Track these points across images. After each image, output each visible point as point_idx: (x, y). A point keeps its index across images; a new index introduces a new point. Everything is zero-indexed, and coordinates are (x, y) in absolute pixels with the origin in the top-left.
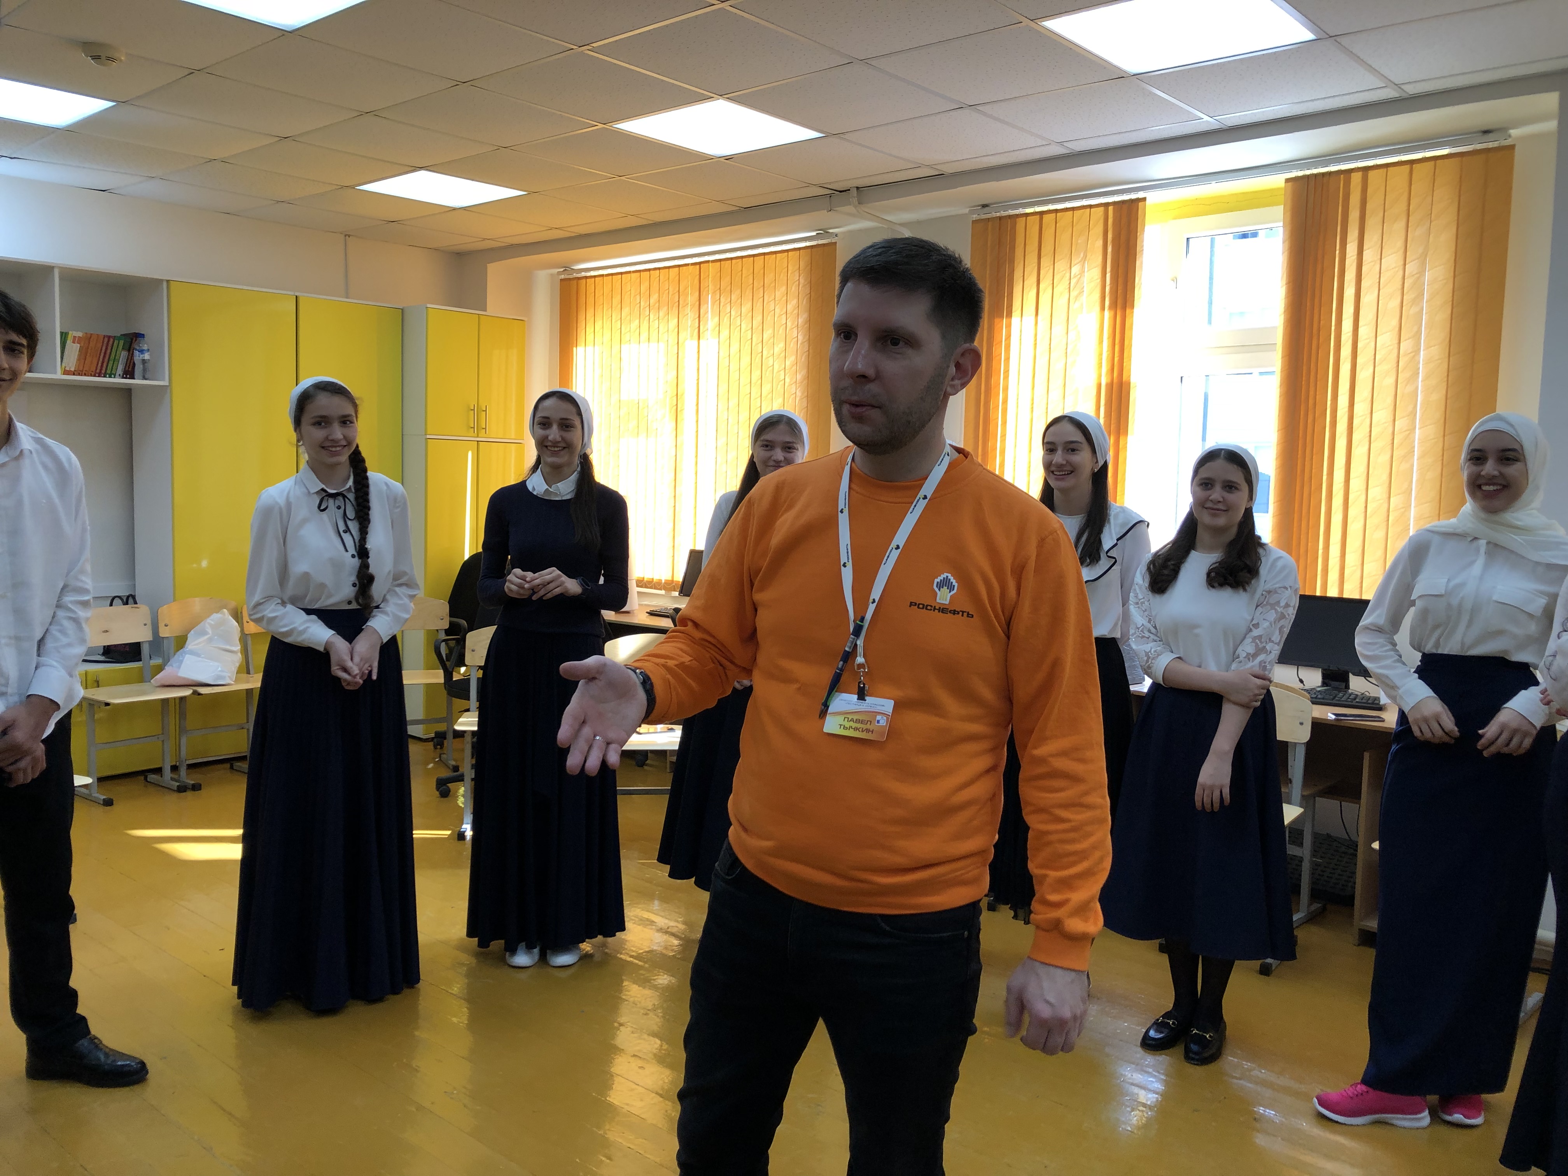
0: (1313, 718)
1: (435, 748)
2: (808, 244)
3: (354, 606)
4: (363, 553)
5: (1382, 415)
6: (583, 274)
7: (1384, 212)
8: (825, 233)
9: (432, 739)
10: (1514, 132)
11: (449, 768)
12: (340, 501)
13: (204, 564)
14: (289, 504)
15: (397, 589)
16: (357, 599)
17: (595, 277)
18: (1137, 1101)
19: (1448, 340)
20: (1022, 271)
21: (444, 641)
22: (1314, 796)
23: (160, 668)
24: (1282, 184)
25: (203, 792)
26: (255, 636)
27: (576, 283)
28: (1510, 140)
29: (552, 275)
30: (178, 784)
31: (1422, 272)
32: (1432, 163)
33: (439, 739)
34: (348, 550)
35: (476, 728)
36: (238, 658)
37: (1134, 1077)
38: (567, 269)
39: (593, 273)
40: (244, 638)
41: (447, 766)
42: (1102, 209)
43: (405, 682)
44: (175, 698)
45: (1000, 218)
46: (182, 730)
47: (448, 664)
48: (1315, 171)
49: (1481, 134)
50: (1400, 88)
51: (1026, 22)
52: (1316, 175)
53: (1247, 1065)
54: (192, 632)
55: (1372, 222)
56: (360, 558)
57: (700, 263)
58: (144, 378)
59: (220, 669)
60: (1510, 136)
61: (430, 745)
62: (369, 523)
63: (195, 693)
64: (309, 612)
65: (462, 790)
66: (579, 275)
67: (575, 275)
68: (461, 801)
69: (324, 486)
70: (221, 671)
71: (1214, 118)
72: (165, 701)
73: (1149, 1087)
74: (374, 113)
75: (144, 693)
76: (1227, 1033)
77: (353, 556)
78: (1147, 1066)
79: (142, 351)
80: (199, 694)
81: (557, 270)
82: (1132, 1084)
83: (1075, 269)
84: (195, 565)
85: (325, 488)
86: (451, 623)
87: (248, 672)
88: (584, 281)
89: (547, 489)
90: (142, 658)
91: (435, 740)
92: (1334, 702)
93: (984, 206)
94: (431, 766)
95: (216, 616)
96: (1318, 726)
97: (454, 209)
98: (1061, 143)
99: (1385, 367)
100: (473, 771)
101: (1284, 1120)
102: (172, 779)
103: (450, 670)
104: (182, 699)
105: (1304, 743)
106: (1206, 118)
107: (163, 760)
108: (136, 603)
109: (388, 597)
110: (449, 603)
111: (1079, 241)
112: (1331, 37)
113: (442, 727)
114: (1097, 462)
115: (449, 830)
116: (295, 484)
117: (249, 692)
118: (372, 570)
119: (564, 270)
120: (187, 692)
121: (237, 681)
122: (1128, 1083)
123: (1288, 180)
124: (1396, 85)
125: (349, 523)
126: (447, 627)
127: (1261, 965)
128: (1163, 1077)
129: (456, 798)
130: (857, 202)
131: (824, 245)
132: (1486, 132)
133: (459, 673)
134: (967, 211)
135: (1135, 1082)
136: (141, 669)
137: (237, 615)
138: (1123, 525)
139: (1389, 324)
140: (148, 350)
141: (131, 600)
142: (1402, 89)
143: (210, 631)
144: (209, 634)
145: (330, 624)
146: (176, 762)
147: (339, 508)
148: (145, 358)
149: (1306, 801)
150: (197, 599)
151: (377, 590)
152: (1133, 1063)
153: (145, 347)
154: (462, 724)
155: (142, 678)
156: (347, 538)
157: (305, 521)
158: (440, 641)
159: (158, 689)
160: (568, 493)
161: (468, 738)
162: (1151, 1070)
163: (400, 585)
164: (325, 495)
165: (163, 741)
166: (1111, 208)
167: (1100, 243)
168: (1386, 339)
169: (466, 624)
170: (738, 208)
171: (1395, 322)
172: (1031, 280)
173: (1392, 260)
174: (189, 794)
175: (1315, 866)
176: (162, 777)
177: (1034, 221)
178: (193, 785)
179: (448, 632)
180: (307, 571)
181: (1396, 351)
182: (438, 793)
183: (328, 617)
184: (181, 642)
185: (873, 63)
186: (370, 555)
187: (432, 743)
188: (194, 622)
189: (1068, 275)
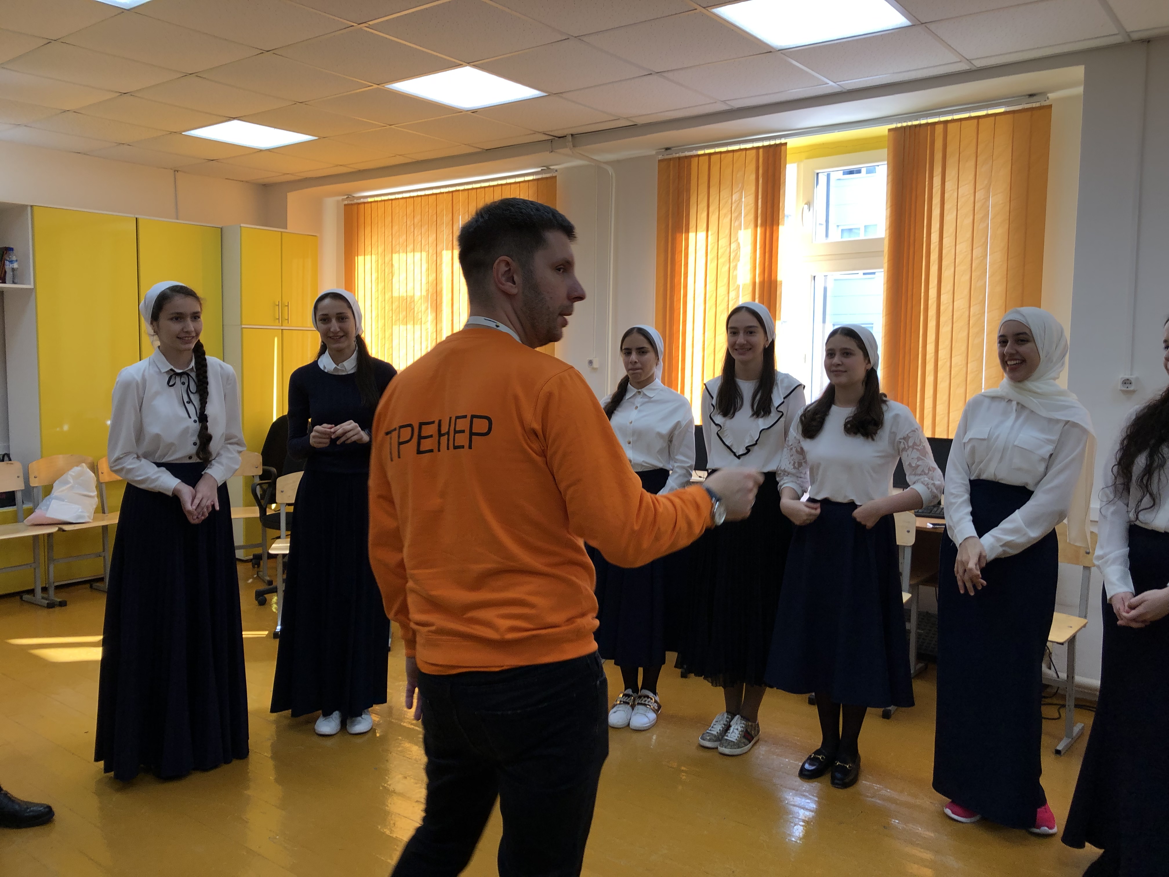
0: (916, 527)
1: (254, 567)
2: (534, 177)
3: (195, 460)
4: (203, 418)
5: (961, 303)
6: (362, 200)
7: (959, 154)
8: (548, 169)
9: (251, 560)
10: (1050, 95)
11: (265, 582)
12: (185, 379)
13: (66, 428)
14: (144, 380)
15: (229, 446)
16: (198, 454)
17: (371, 202)
18: (798, 818)
19: (1006, 248)
20: (696, 198)
21: (259, 484)
22: (917, 585)
23: (31, 511)
24: (886, 132)
25: (69, 608)
26: (111, 484)
27: (356, 208)
28: (1048, 101)
29: (338, 201)
30: (47, 602)
31: (987, 199)
32: (993, 118)
33: (257, 560)
34: (191, 416)
35: (287, 552)
36: (95, 502)
37: (795, 800)
38: (349, 196)
39: (370, 200)
40: (100, 486)
41: (263, 581)
42: (754, 151)
43: (232, 517)
44: (44, 534)
45: (679, 158)
46: (50, 559)
47: (263, 502)
48: (910, 124)
49: (1027, 97)
50: (970, 62)
51: (700, 9)
52: (910, 127)
53: (876, 786)
54: (57, 482)
55: (951, 161)
56: (200, 422)
57: (452, 192)
58: (14, 283)
59: (80, 510)
60: (1048, 98)
61: (250, 565)
62: (208, 395)
63: (60, 530)
64: (159, 465)
65: (275, 599)
66: (359, 201)
67: (356, 201)
68: (274, 608)
69: (172, 367)
70: (82, 512)
71: (838, 83)
72: (36, 537)
73: (807, 806)
74: (196, 74)
75: (18, 531)
76: (861, 764)
77: (195, 421)
78: (805, 791)
79: (11, 262)
80: (64, 531)
81: (341, 198)
82: (794, 805)
83: (735, 197)
84: (58, 429)
85: (174, 369)
86: (264, 470)
87: (104, 512)
88: (363, 205)
89: (336, 367)
90: (17, 503)
91: (253, 561)
92: (931, 514)
93: (667, 149)
94: (250, 581)
95: (77, 469)
96: (920, 533)
97: (261, 151)
98: (724, 102)
99: (963, 267)
100: (284, 585)
101: (905, 826)
102: (43, 598)
103: (264, 507)
104: (49, 535)
105: (910, 546)
106: (831, 83)
107: (35, 583)
108: (10, 460)
109: (222, 452)
110: (262, 454)
111: (738, 175)
112: (922, 24)
113: (258, 551)
114: (767, 340)
115: (266, 630)
116: (149, 365)
117: (105, 528)
118: (210, 431)
119: (347, 198)
120: (54, 529)
121: (95, 519)
122: (792, 805)
123: (890, 130)
124: (968, 60)
125: (192, 396)
126: (261, 473)
127: (883, 711)
128: (816, 799)
129: (271, 606)
130: (572, 146)
131: (547, 178)
132: (1031, 95)
133: (271, 508)
134: (654, 152)
135: (797, 804)
136: (16, 513)
137: (94, 468)
138: (787, 388)
139: (965, 235)
140: (17, 261)
141: (6, 458)
142: (972, 64)
143: (72, 481)
144: (69, 483)
145: (176, 474)
146: (46, 584)
147: (183, 383)
148: (14, 267)
149: (913, 589)
150: (61, 456)
151: (214, 446)
152: (794, 790)
153: (14, 258)
154: (275, 549)
155: (16, 519)
156: (190, 407)
157: (157, 393)
158: (256, 485)
159: (29, 528)
160: (352, 369)
161: (280, 560)
162: (807, 794)
163: (231, 444)
164: (173, 374)
165: (35, 569)
166: (761, 151)
167: (753, 177)
168: (963, 247)
169: (276, 471)
170: (482, 150)
171: (969, 234)
172: (703, 205)
173: (966, 189)
174: (57, 609)
175: (919, 636)
176: (34, 596)
177: (704, 160)
178: (60, 602)
179: (261, 477)
180: (159, 433)
181: (970, 256)
182: (257, 602)
183: (175, 469)
184: (48, 490)
185: (585, 39)
186: (208, 419)
187: (251, 563)
188: (59, 474)
189: (730, 201)
